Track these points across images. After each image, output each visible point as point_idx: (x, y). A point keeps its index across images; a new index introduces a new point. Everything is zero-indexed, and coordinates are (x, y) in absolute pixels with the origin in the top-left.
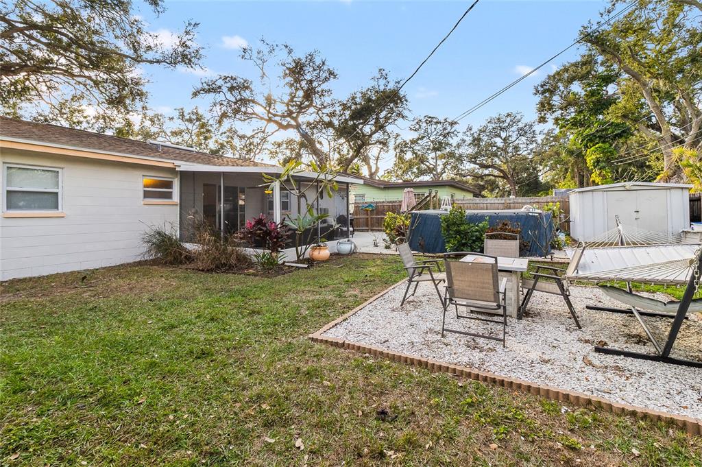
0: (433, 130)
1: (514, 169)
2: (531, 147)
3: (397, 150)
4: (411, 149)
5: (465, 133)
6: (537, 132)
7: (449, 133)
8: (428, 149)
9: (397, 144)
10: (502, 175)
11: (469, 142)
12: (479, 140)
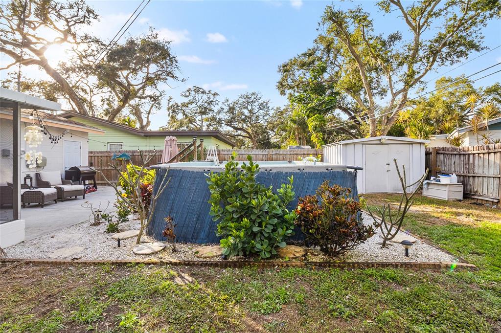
0: (200, 98)
1: (256, 132)
2: (266, 118)
3: (170, 111)
4: (182, 111)
5: (223, 103)
6: (270, 108)
7: (212, 101)
8: (196, 113)
9: (170, 105)
10: (248, 136)
11: (226, 110)
12: (233, 108)
